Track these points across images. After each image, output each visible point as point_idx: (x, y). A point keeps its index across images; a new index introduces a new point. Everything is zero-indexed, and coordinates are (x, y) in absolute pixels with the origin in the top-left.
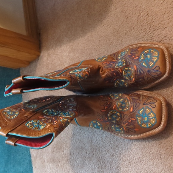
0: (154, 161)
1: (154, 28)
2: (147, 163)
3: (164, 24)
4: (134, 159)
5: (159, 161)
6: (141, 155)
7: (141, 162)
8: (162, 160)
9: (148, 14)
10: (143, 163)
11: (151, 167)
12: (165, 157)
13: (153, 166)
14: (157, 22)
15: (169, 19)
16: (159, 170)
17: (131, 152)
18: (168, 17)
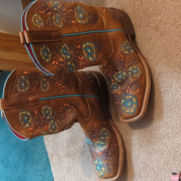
0: (163, 140)
1: (149, 15)
2: (156, 143)
3: (158, 10)
4: (144, 142)
5: (167, 141)
6: (150, 137)
7: (151, 144)
8: (170, 138)
9: (142, 3)
10: (152, 144)
11: (160, 147)
12: (173, 135)
13: (162, 145)
14: (151, 9)
15: (162, 5)
16: (168, 148)
17: (140, 135)
18: (161, 2)
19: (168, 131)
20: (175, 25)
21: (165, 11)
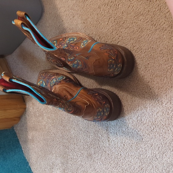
0: (153, 164)
2: (147, 168)
3: (116, 40)
4: (136, 169)
5: (156, 163)
6: (140, 163)
7: (143, 170)
8: (159, 160)
9: (100, 37)
11: (152, 171)
12: (160, 156)
13: (153, 169)
14: (110, 41)
15: (118, 35)
16: (160, 170)
17: (130, 164)
18: (116, 33)
19: (155, 153)
20: (134, 49)
21: (122, 39)
